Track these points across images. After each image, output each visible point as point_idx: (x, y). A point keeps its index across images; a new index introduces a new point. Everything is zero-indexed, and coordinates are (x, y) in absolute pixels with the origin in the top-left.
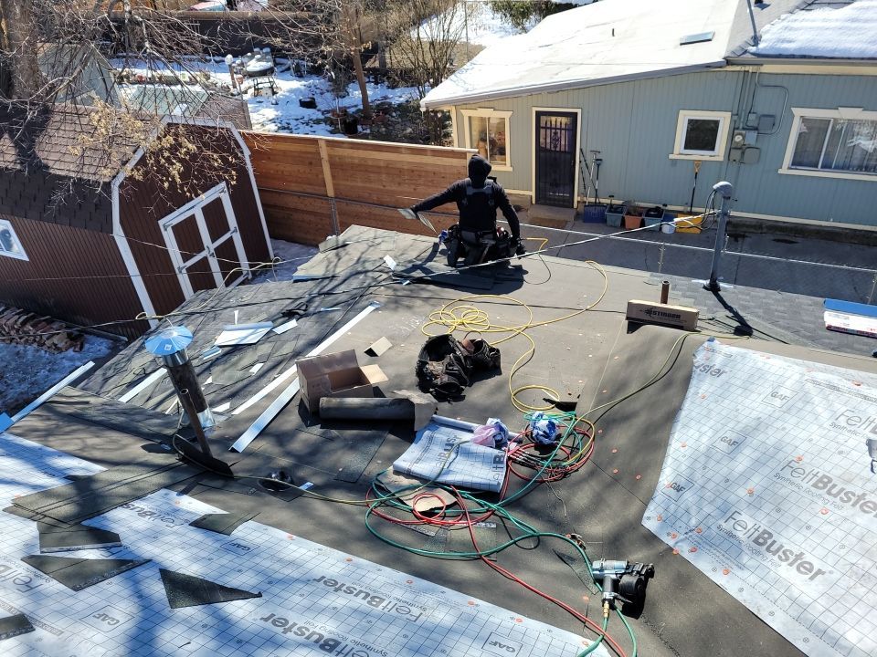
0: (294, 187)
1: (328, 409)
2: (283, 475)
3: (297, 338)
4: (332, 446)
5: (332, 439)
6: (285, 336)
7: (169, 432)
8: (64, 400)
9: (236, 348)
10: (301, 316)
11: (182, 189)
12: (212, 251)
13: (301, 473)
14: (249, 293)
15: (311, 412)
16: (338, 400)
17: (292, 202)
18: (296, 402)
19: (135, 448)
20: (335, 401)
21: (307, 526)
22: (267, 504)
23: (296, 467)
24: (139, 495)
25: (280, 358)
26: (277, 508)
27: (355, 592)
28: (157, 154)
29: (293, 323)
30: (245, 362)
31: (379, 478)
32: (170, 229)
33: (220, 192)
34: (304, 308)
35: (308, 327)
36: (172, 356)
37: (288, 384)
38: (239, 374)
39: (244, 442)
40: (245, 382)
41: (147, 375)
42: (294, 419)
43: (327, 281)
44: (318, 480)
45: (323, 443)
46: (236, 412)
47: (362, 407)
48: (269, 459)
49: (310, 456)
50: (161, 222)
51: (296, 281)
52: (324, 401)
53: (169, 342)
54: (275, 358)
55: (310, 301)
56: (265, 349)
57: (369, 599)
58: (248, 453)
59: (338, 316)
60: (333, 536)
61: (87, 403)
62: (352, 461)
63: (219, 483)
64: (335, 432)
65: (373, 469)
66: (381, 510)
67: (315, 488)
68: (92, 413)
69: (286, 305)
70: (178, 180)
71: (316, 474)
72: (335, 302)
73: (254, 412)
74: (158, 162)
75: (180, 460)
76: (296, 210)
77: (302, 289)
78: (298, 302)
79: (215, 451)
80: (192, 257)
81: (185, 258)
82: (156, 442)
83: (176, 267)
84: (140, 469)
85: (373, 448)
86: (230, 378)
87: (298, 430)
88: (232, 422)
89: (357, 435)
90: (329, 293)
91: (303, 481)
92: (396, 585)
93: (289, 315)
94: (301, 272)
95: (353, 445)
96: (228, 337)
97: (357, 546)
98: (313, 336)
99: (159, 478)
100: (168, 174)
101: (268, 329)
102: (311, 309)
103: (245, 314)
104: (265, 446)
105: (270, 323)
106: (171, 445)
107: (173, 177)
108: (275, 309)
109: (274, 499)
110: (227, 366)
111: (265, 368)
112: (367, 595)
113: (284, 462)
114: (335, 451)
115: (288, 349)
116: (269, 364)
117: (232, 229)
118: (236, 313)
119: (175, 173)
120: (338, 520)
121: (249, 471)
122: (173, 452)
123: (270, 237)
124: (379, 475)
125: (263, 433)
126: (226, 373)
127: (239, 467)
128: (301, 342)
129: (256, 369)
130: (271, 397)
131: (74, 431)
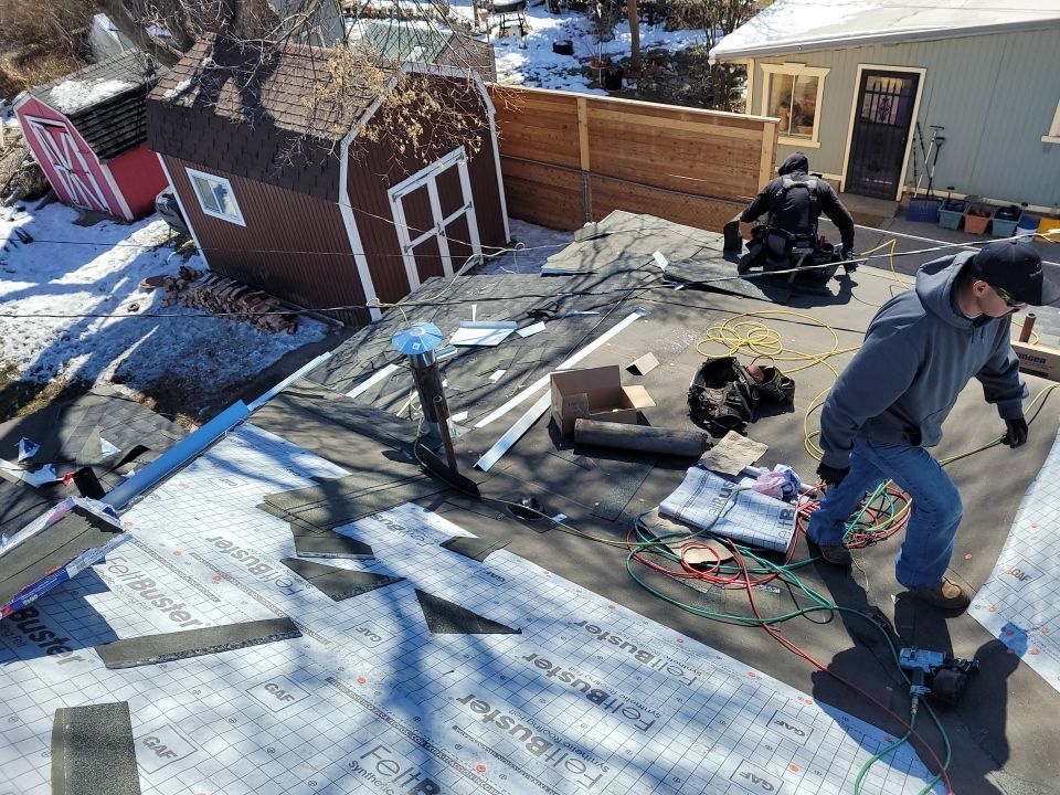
0: (542, 156)
1: (585, 432)
2: (534, 503)
3: (545, 344)
4: (588, 475)
5: (587, 468)
6: (531, 342)
7: (410, 439)
8: (299, 391)
9: (475, 350)
10: (551, 319)
11: (419, 155)
12: (443, 229)
13: (555, 503)
14: (488, 284)
15: (563, 433)
16: (597, 423)
17: (537, 174)
18: (546, 421)
19: (376, 454)
20: (594, 424)
21: (564, 564)
22: (519, 533)
23: (548, 495)
24: (386, 506)
25: (525, 366)
26: (530, 539)
27: (621, 643)
28: (396, 112)
29: (540, 326)
30: (485, 367)
31: (643, 519)
32: (399, 200)
33: (457, 159)
34: (554, 308)
35: (559, 332)
36: (419, 356)
37: (538, 397)
38: (478, 380)
39: (490, 459)
40: (484, 390)
41: (375, 370)
42: (543, 441)
43: (581, 279)
44: (573, 514)
45: (577, 471)
46: (480, 425)
47: (623, 435)
48: (517, 482)
49: (562, 485)
50: (390, 192)
51: (545, 275)
52: (580, 423)
53: (417, 340)
54: (520, 364)
55: (561, 302)
56: (508, 353)
57: (636, 653)
58: (494, 473)
59: (594, 322)
60: (592, 578)
61: (321, 397)
62: (612, 496)
63: (466, 503)
64: (591, 461)
65: (635, 507)
66: (644, 556)
67: (568, 522)
68: (327, 409)
69: (532, 303)
70: (416, 143)
71: (568, 505)
72: (592, 305)
73: (499, 427)
74: (395, 120)
75: (424, 472)
76: (540, 184)
77: (553, 285)
78: (547, 301)
79: (461, 467)
80: (420, 234)
81: (413, 236)
82: (398, 450)
83: (402, 246)
84: (384, 478)
85: (634, 484)
86: (468, 383)
87: (548, 453)
88: (476, 436)
89: (616, 467)
90: (585, 293)
91: (556, 512)
92: (666, 642)
93: (537, 316)
94: (551, 265)
95: (611, 478)
96: (465, 336)
97: (621, 594)
98: (564, 342)
99: (404, 491)
100: (405, 136)
101: (510, 331)
102: (562, 311)
103: (484, 311)
104: (512, 467)
105: (514, 323)
106: (412, 455)
107: (411, 141)
108: (519, 307)
109: (526, 529)
110: (463, 370)
111: (508, 376)
112: (634, 649)
113: (535, 488)
114: (590, 482)
115: (534, 356)
116: (512, 372)
117: (467, 203)
118: (474, 307)
119: (414, 134)
120: (597, 561)
121: (496, 493)
122: (415, 462)
123: (509, 216)
124: (642, 515)
125: (510, 453)
126: (464, 378)
127: (487, 487)
128: (550, 350)
129: (497, 376)
130: (518, 411)
131: (309, 429)
